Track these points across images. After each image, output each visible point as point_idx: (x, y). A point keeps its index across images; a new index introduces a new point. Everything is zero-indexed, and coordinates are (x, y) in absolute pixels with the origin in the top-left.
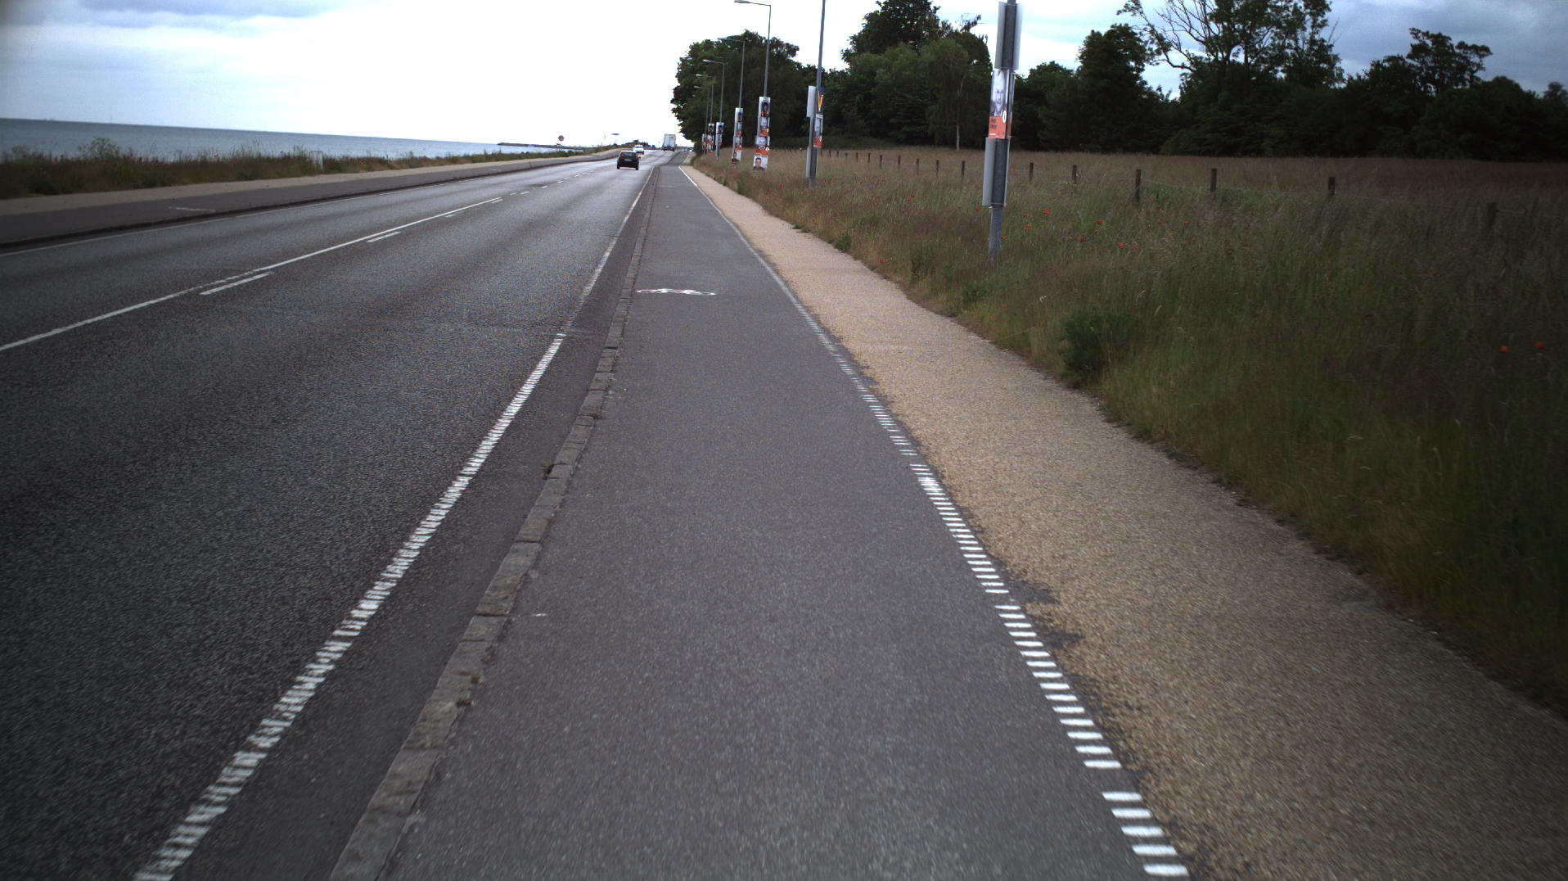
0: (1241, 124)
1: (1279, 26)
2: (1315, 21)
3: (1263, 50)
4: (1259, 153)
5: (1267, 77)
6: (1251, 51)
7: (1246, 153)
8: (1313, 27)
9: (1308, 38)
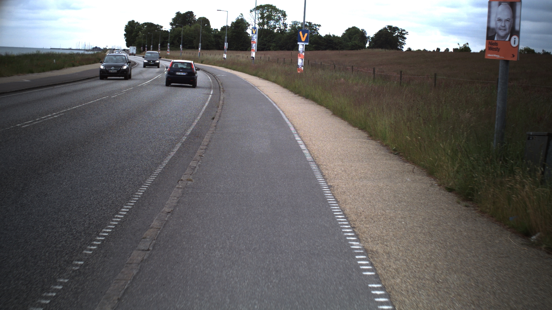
0: (266, 43)
1: (275, 20)
2: (284, 19)
3: (271, 26)
4: (270, 50)
5: (272, 32)
6: (268, 26)
7: (267, 50)
8: (283, 20)
9: (282, 22)
